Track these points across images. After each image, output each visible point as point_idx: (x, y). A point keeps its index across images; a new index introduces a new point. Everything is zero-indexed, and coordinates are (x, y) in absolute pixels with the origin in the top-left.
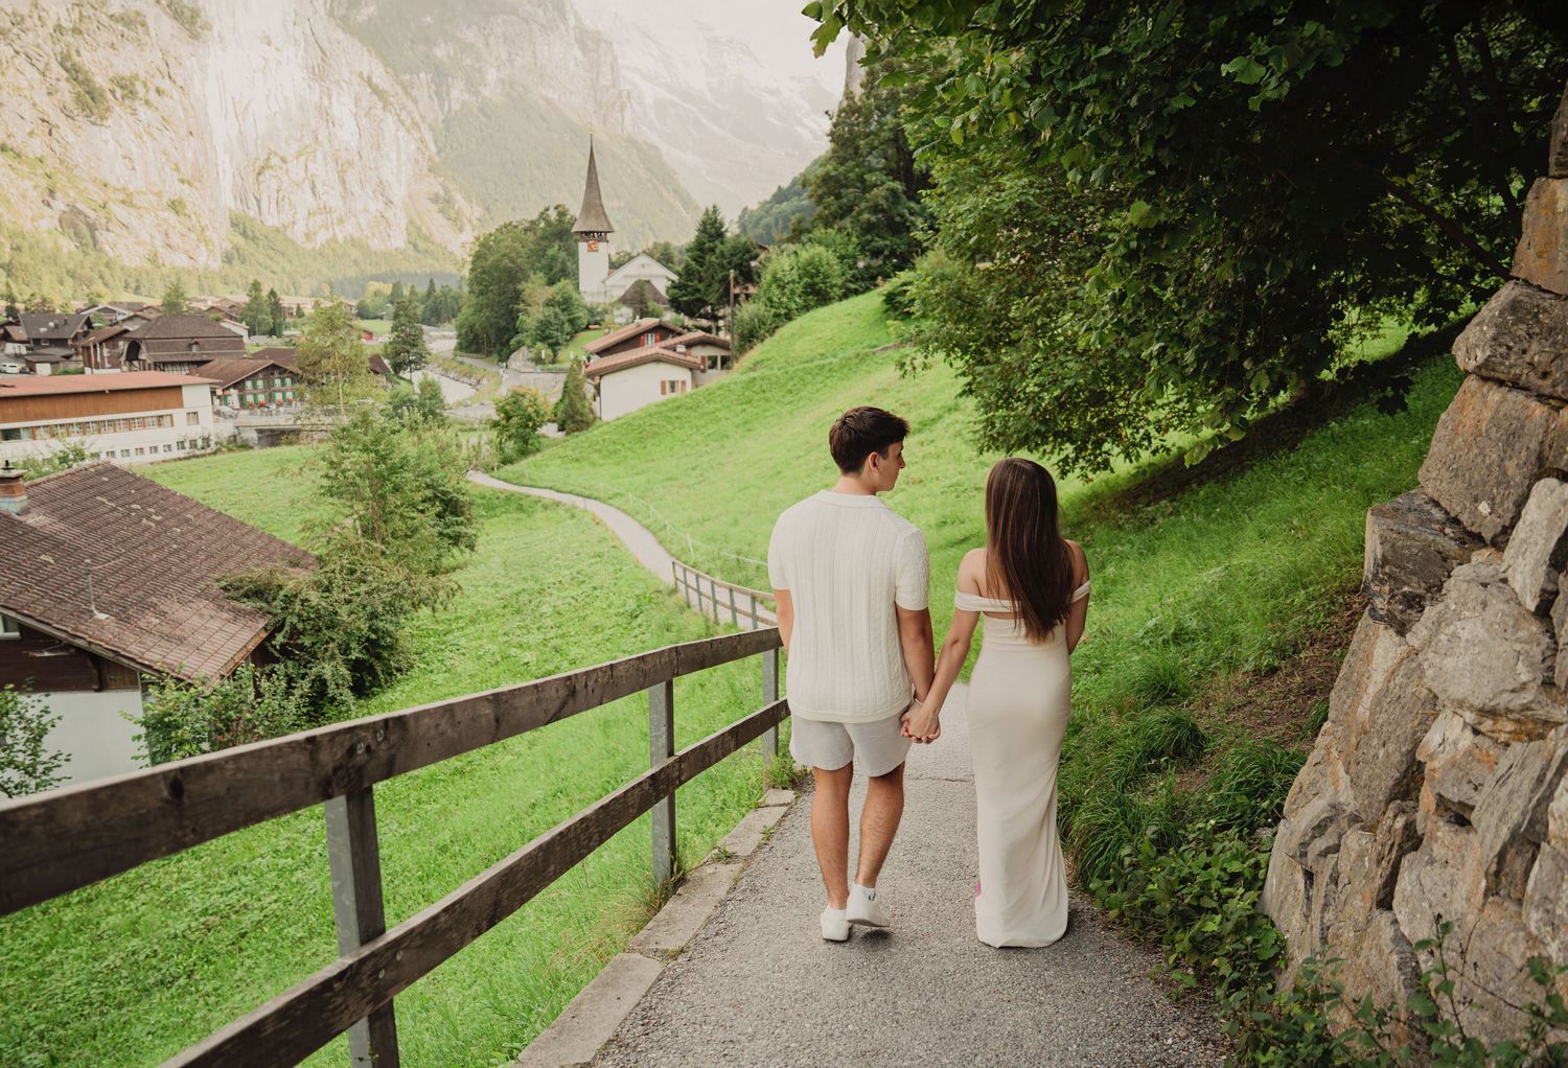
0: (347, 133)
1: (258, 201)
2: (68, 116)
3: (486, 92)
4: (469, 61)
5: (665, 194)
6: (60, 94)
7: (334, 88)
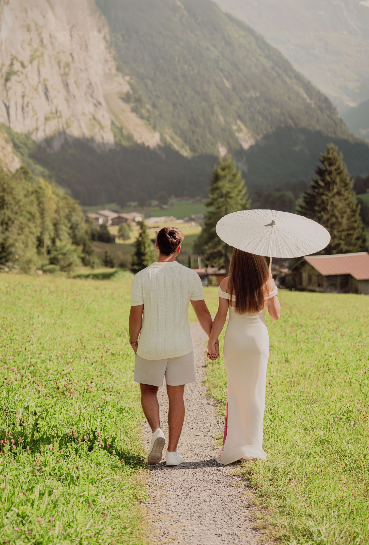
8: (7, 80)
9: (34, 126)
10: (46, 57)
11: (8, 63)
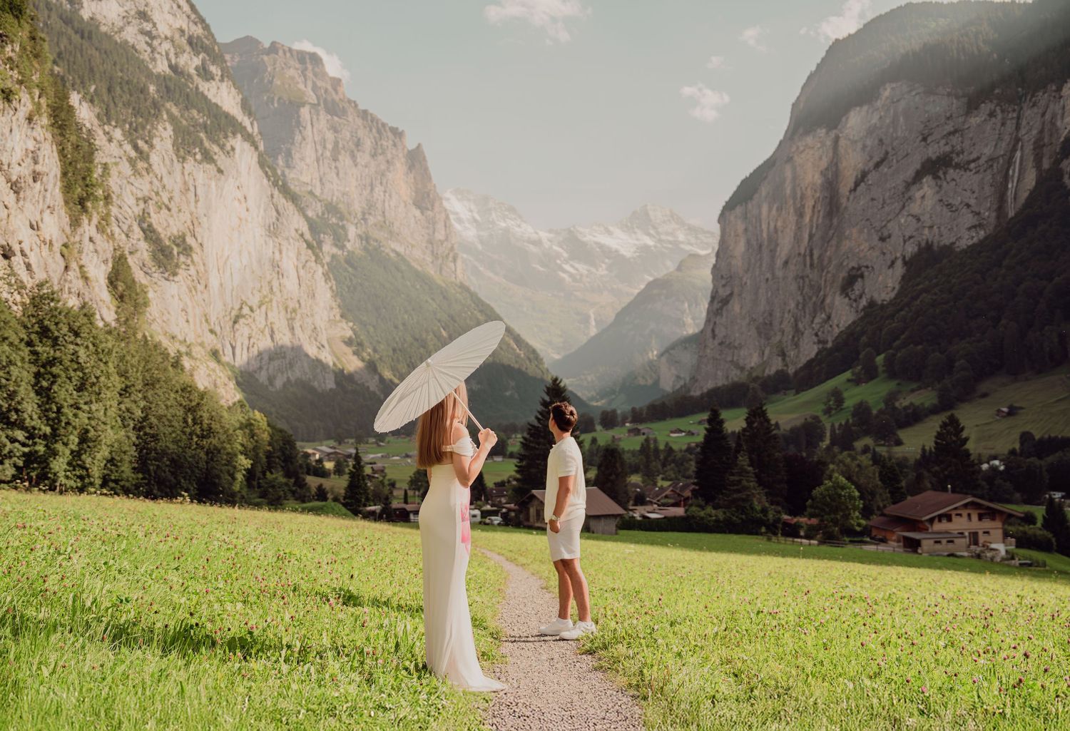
0: (291, 283)
1: (233, 348)
2: (146, 273)
3: (349, 246)
4: (334, 220)
6: (139, 253)
7: (285, 243)
8: (235, 322)
9: (258, 366)
10: (274, 304)
11: (237, 307)
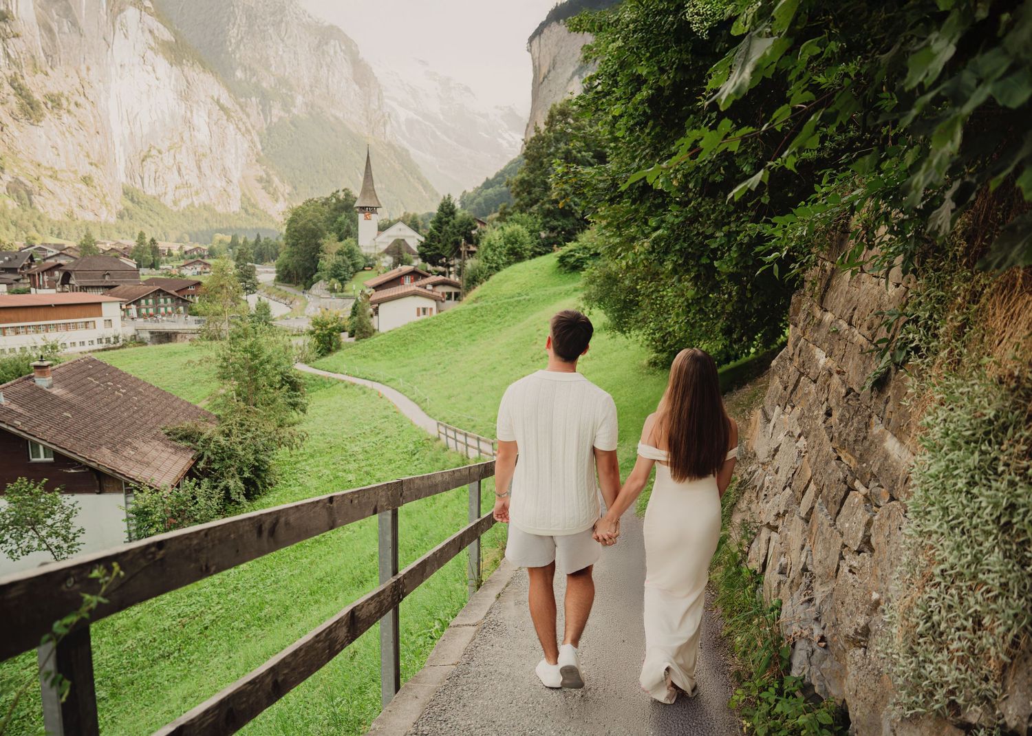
0: (202, 135)
1: (142, 178)
2: (14, 119)
3: (295, 111)
4: (284, 91)
5: (412, 180)
6: (9, 104)
7: (195, 106)
10: (184, 149)
11: (146, 149)
